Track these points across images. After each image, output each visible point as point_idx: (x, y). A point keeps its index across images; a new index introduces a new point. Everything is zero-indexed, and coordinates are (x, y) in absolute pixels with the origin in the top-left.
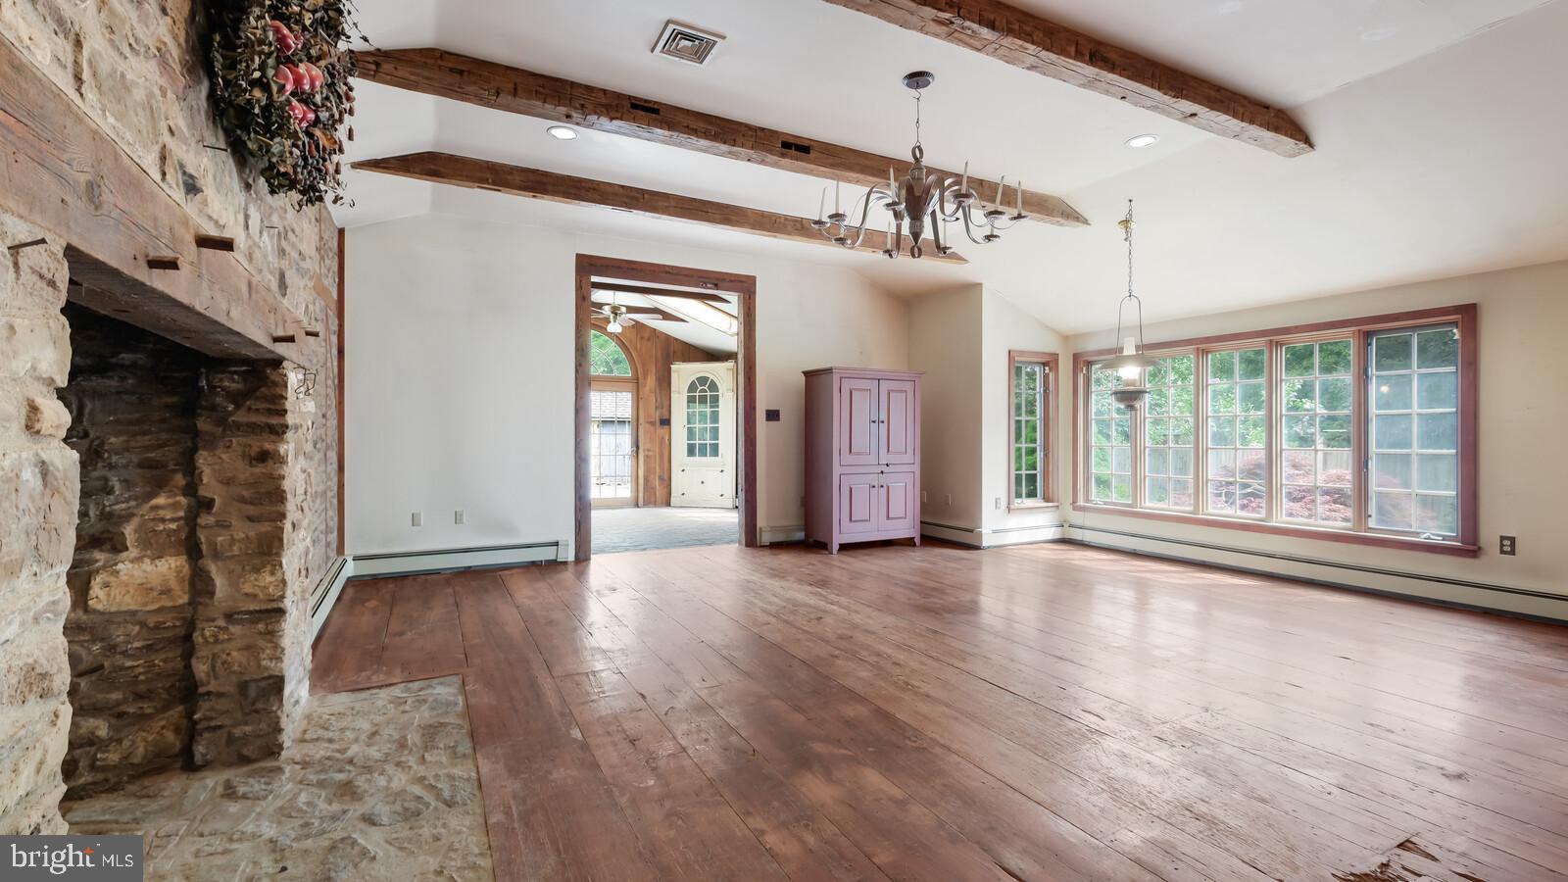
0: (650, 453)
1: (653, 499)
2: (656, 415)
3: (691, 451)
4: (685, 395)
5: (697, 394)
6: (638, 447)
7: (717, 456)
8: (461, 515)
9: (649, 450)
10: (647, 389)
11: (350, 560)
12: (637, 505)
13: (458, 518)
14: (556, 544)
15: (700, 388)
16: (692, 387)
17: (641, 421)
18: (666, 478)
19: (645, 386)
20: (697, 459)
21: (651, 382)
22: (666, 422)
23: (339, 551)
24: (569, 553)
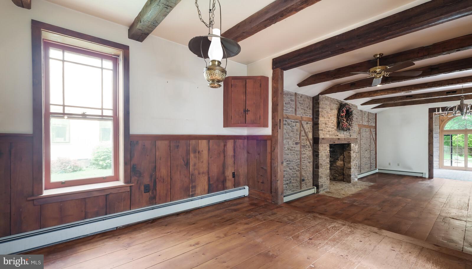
11: (377, 169)
13: (398, 165)
14: (422, 173)
23: (376, 167)
24: (427, 176)
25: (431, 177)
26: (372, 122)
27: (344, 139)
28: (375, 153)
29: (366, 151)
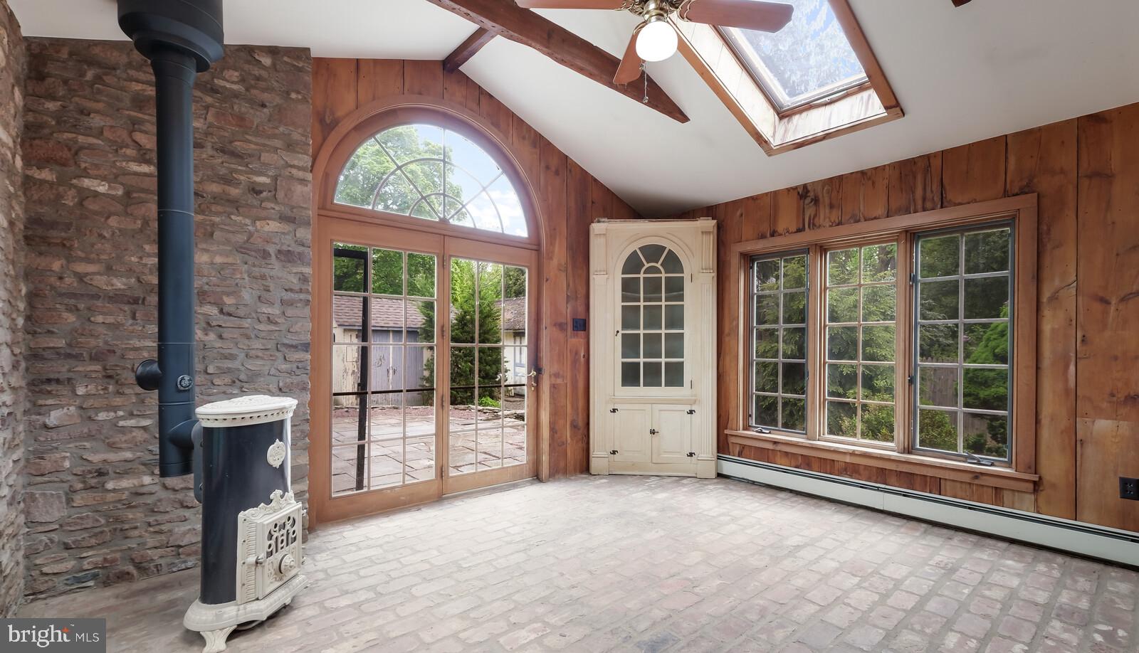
0: (559, 381)
1: (562, 464)
2: (567, 311)
3: (630, 376)
4: (618, 277)
5: (642, 276)
6: (539, 370)
7: (681, 384)
9: (557, 375)
10: (555, 262)
12: (537, 477)
15: (647, 265)
16: (632, 264)
17: (546, 321)
18: (581, 423)
19: (551, 258)
20: (642, 391)
21: (559, 254)
22: (582, 325)
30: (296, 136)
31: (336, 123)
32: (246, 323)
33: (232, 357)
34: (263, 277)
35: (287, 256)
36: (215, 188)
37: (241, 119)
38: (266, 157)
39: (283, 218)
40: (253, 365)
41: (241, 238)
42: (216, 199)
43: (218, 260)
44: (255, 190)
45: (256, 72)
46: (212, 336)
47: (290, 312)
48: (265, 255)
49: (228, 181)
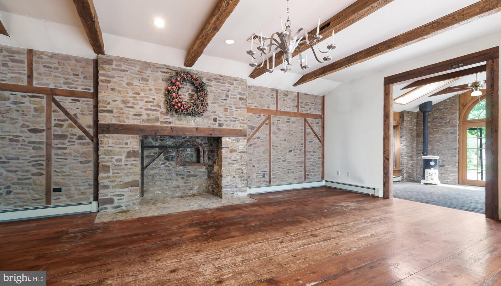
8: (348, 174)
11: (324, 181)
14: (374, 189)
23: (323, 178)
24: (381, 195)
25: (386, 196)
26: (310, 109)
27: (194, 130)
28: (321, 156)
29: (290, 151)
30: (454, 111)
31: (466, 104)
32: (444, 145)
33: (442, 151)
34: (447, 137)
35: (452, 133)
36: (439, 124)
37: (443, 112)
38: (448, 117)
39: (451, 127)
40: (446, 152)
41: (443, 132)
42: (439, 126)
43: (440, 135)
44: (446, 123)
45: (446, 103)
46: (439, 147)
47: (452, 143)
48: (448, 133)
49: (441, 123)
